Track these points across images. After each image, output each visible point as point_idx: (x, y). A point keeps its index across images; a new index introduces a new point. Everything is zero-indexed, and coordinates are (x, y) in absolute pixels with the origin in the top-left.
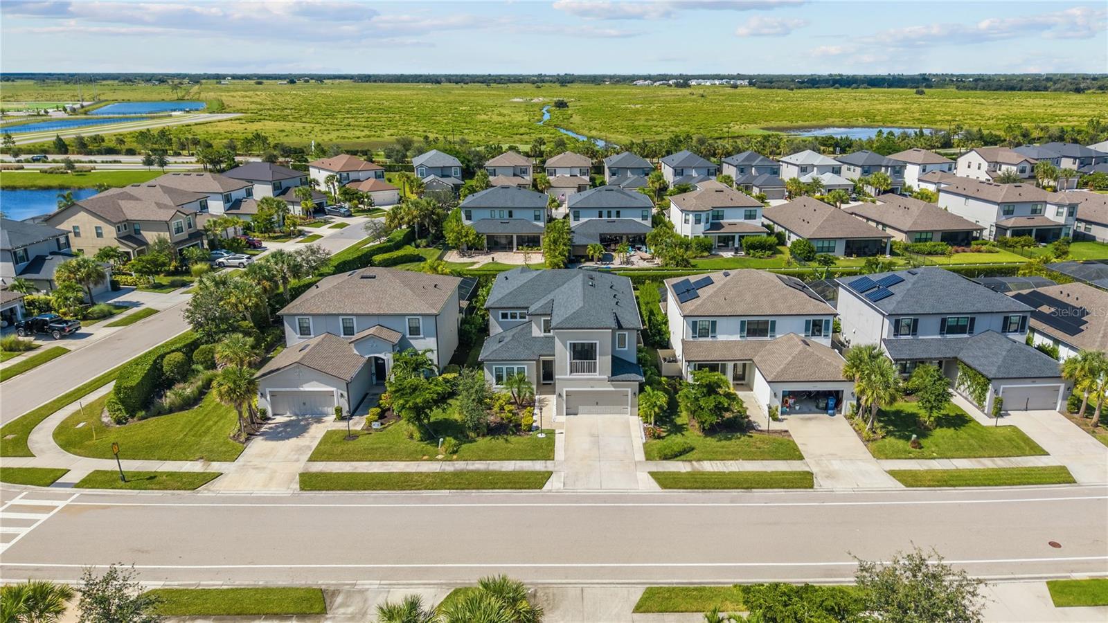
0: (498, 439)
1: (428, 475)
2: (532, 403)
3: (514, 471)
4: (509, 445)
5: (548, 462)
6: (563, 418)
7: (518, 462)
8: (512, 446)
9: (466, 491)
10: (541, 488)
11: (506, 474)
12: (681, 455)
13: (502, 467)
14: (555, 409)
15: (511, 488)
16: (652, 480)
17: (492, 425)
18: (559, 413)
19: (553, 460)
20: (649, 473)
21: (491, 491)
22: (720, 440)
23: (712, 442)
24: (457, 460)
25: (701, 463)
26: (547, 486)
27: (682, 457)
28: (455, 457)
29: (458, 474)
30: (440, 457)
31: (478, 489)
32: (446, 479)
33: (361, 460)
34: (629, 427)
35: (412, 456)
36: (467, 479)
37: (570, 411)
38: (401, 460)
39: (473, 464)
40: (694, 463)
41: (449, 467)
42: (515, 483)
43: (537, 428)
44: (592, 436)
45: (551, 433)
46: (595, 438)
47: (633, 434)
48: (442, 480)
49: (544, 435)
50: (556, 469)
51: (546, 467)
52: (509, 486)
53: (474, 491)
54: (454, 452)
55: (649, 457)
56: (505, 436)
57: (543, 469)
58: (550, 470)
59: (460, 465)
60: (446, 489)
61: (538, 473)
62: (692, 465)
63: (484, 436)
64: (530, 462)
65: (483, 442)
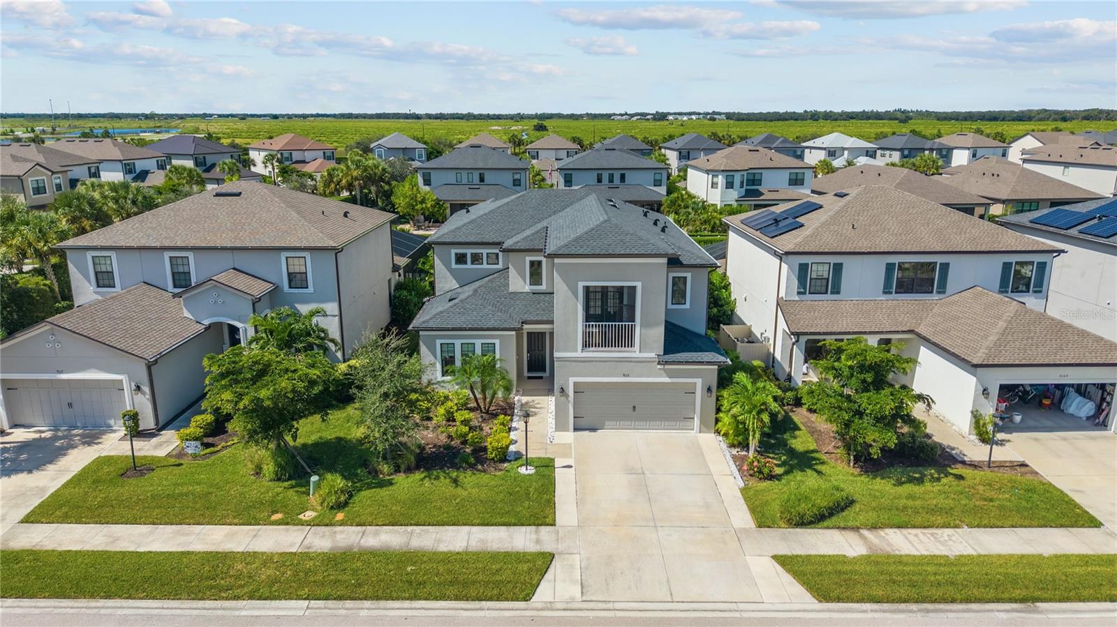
0: (437, 478)
1: (267, 559)
2: (508, 410)
3: (467, 553)
4: (459, 490)
5: (543, 529)
6: (569, 437)
7: (475, 529)
8: (465, 493)
9: (349, 604)
10: (527, 598)
11: (448, 558)
12: (831, 515)
13: (440, 541)
14: (551, 421)
15: (457, 598)
16: (787, 578)
17: (429, 449)
18: (560, 426)
19: (553, 525)
20: (774, 557)
21: (407, 604)
22: (900, 483)
23: (883, 486)
24: (342, 523)
25: (881, 533)
26: (543, 593)
27: (834, 520)
28: (340, 516)
29: (337, 560)
30: (309, 515)
31: (378, 598)
32: (308, 572)
33: (134, 522)
34: (702, 454)
35: (249, 514)
36: (355, 572)
37: (582, 423)
38: (222, 522)
39: (376, 534)
40: (865, 532)
41: (322, 540)
42: (465, 584)
43: (518, 456)
44: (630, 471)
45: (546, 466)
46: (638, 477)
47: (714, 469)
48: (296, 574)
49: (531, 470)
50: (561, 547)
51: (538, 541)
52: (452, 591)
53: (367, 604)
54: (340, 506)
55: (763, 521)
56: (454, 474)
57: (532, 547)
58: (548, 548)
59: (347, 537)
60: (299, 598)
61: (519, 557)
62: (863, 537)
63: (409, 470)
64: (503, 528)
65: (407, 484)
